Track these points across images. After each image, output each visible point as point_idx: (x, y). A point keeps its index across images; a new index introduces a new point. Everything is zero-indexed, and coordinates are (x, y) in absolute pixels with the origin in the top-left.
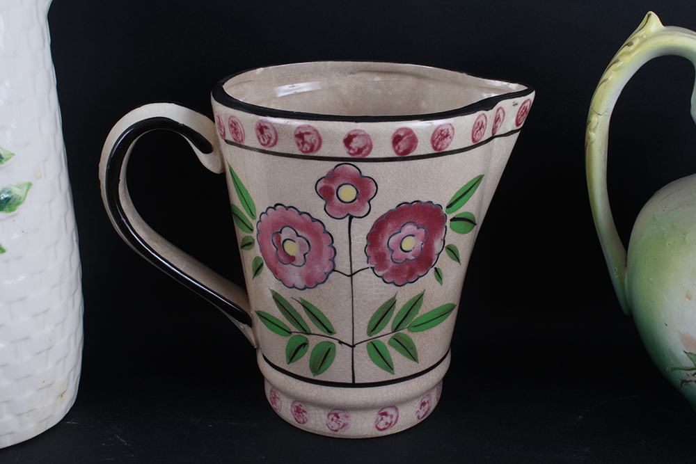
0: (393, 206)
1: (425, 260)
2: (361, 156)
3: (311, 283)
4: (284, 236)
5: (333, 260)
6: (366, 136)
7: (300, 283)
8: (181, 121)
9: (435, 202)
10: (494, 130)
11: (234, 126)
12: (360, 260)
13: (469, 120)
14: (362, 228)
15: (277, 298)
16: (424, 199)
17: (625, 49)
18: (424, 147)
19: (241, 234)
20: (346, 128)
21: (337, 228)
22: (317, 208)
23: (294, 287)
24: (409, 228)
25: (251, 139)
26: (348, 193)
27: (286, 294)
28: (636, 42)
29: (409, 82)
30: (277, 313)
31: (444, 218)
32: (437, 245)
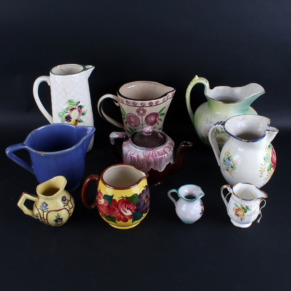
0: (149, 114)
1: (155, 122)
2: (144, 106)
3: (136, 126)
4: (131, 118)
5: (139, 122)
6: (144, 103)
7: (134, 126)
8: (112, 98)
9: (157, 112)
10: (167, 98)
11: (122, 100)
12: (144, 122)
13: (162, 99)
14: (144, 117)
15: (130, 128)
16: (155, 112)
17: (191, 82)
18: (154, 104)
19: (123, 117)
20: (141, 102)
21: (140, 117)
22: (136, 114)
23: (133, 126)
24: (152, 117)
25: (125, 103)
26: (142, 112)
27: (131, 127)
28: (193, 81)
29: (153, 85)
30: (130, 130)
31: (158, 114)
32: (157, 119)
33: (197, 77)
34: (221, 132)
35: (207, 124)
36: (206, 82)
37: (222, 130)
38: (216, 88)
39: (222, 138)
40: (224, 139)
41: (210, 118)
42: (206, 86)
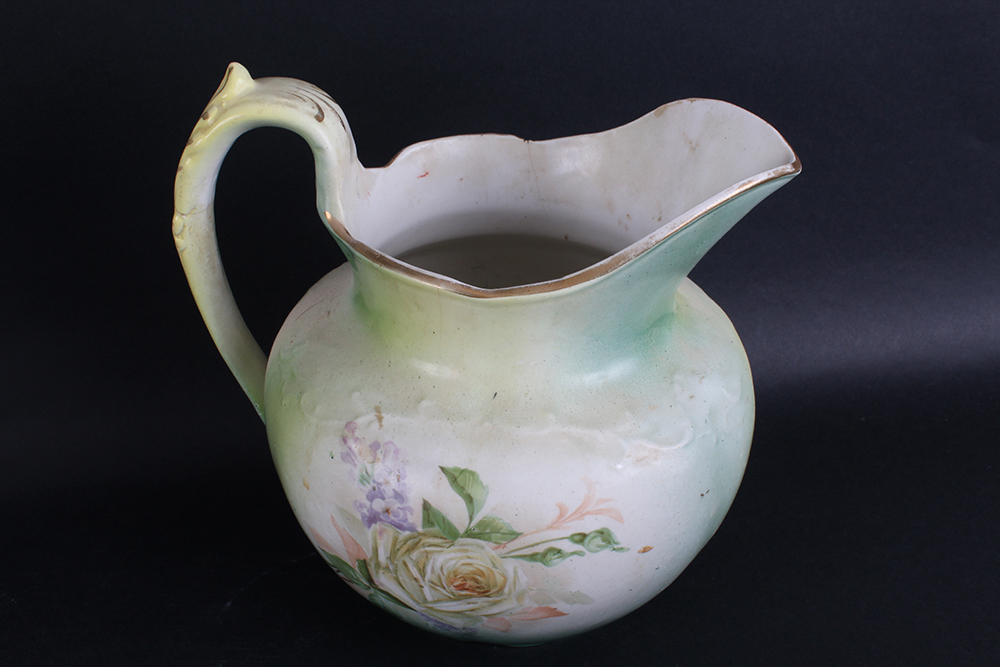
28: (213, 113)
33: (239, 78)
34: (469, 534)
35: (348, 467)
36: (320, 118)
37: (477, 518)
38: (415, 157)
39: (482, 574)
40: (499, 579)
41: (372, 416)
42: (320, 148)
